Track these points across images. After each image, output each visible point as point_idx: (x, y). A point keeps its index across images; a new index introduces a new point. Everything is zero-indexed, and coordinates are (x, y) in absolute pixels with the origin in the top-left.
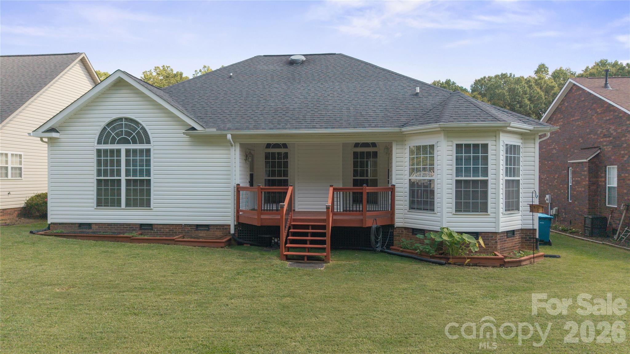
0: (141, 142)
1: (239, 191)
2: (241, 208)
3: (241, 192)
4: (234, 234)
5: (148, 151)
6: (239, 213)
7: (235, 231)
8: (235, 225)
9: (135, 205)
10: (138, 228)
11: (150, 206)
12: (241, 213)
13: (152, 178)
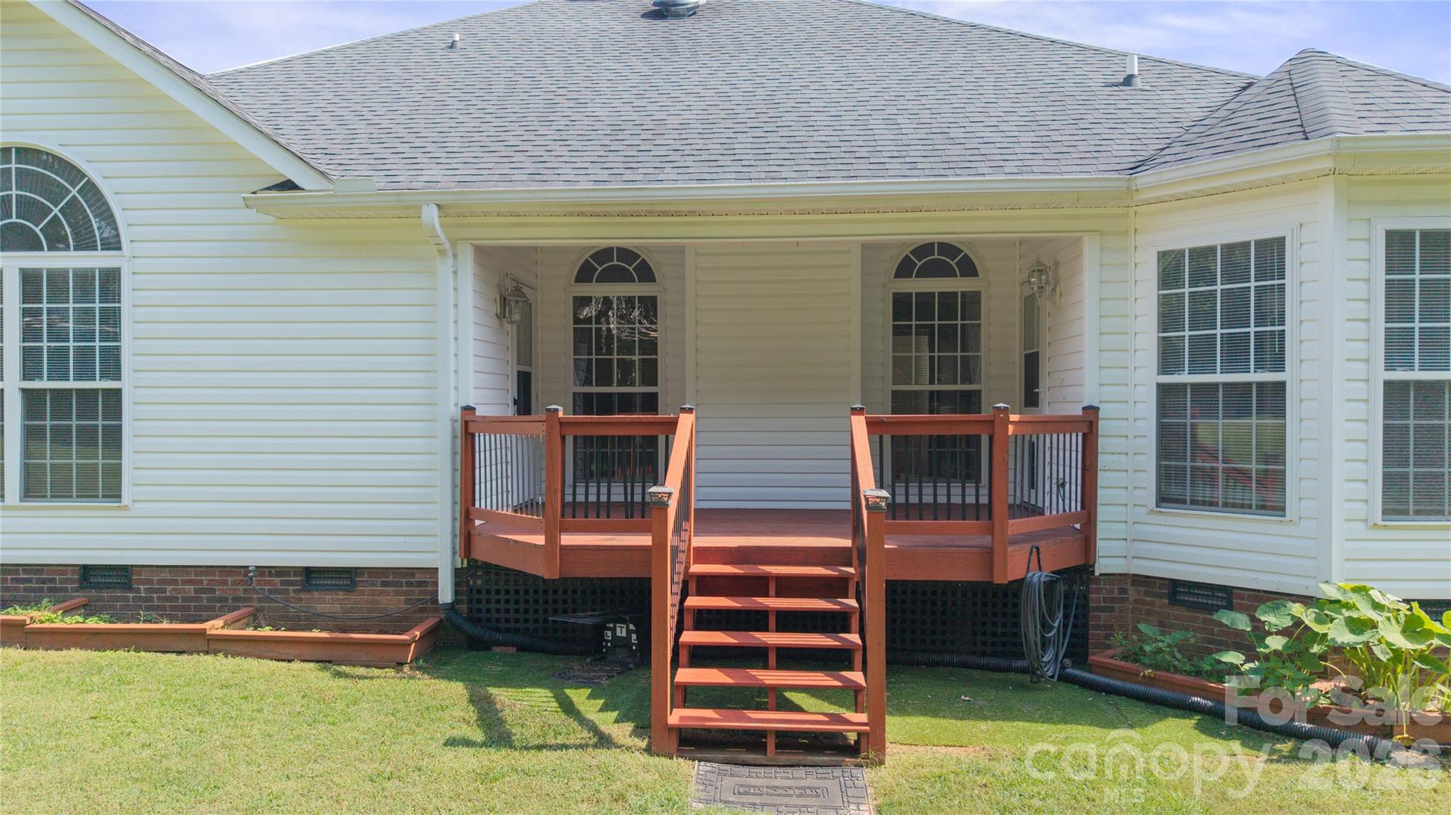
0: (85, 243)
1: (473, 436)
2: (483, 502)
3: (481, 441)
4: (451, 607)
5: (111, 279)
6: (472, 521)
7: (457, 593)
8: (456, 569)
9: (61, 491)
10: (73, 582)
11: (120, 496)
12: (478, 522)
13: (127, 384)
